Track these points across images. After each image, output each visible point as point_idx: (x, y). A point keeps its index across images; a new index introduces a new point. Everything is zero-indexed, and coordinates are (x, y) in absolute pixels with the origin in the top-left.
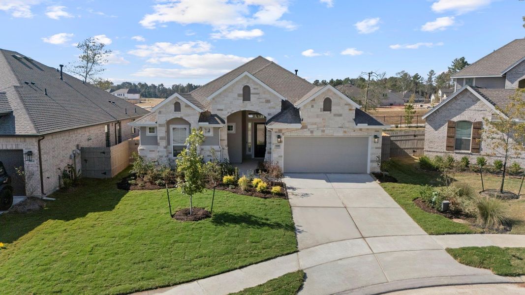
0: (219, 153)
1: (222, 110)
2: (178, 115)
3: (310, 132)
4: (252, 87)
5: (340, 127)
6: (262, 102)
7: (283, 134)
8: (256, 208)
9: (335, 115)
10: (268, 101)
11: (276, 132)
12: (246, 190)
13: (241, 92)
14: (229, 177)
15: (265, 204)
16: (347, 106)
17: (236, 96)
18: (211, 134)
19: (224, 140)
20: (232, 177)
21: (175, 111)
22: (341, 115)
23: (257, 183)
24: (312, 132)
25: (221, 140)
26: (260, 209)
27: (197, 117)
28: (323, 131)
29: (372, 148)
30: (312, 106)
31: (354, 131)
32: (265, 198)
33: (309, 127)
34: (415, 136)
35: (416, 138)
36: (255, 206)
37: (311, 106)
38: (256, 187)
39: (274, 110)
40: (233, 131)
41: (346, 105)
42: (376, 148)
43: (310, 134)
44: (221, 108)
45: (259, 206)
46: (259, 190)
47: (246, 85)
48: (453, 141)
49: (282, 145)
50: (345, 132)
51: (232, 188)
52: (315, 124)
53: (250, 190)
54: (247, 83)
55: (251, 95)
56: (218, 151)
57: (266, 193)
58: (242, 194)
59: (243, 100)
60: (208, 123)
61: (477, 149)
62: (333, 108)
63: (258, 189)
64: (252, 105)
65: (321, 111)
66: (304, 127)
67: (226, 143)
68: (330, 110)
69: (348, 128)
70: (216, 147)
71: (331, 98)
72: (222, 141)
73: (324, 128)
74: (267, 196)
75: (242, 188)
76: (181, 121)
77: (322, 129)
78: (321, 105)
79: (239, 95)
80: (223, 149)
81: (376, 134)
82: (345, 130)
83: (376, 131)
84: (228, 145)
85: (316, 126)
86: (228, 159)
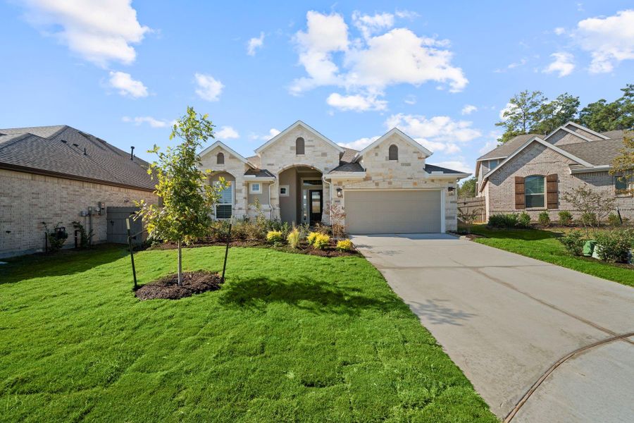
0: (269, 213)
1: (273, 165)
2: (221, 168)
3: (374, 184)
4: (306, 138)
5: (409, 178)
6: (318, 156)
7: (344, 187)
8: (314, 271)
9: (403, 164)
10: (324, 154)
11: (335, 185)
12: (298, 248)
13: (295, 145)
14: (275, 232)
15: (329, 264)
16: (415, 154)
17: (289, 149)
18: (260, 191)
19: (274, 199)
20: (280, 233)
21: (218, 163)
22: (409, 165)
23: (315, 239)
24: (377, 184)
25: (271, 199)
26: (322, 272)
27: (244, 170)
28: (390, 183)
29: (447, 202)
30: (377, 154)
31: (426, 182)
32: (330, 257)
33: (373, 178)
34: (465, 203)
35: (466, 205)
36: (313, 268)
37: (374, 155)
38: (313, 242)
39: (332, 164)
40: (287, 194)
41: (414, 152)
42: (451, 202)
43: (375, 187)
44: (272, 163)
45: (321, 268)
46: (318, 245)
47: (299, 136)
48: (523, 198)
49: (342, 200)
50: (415, 184)
51: (278, 246)
52: (381, 175)
53: (304, 247)
54: (301, 134)
55: (305, 148)
56: (267, 211)
57: (328, 250)
58: (292, 252)
59: (297, 154)
60: (255, 176)
61: (554, 204)
62: (400, 156)
63: (316, 245)
64: (307, 159)
65: (386, 160)
66: (367, 179)
67: (277, 202)
68: (397, 159)
69: (418, 179)
70: (265, 207)
71: (397, 145)
72: (273, 200)
73: (392, 180)
74: (330, 254)
75: (293, 246)
76: (225, 174)
77: (388, 180)
78: (386, 152)
79: (292, 148)
80: (274, 209)
81: (450, 185)
82: (415, 181)
83: (450, 183)
84: (281, 205)
85: (381, 177)
86: (279, 218)
